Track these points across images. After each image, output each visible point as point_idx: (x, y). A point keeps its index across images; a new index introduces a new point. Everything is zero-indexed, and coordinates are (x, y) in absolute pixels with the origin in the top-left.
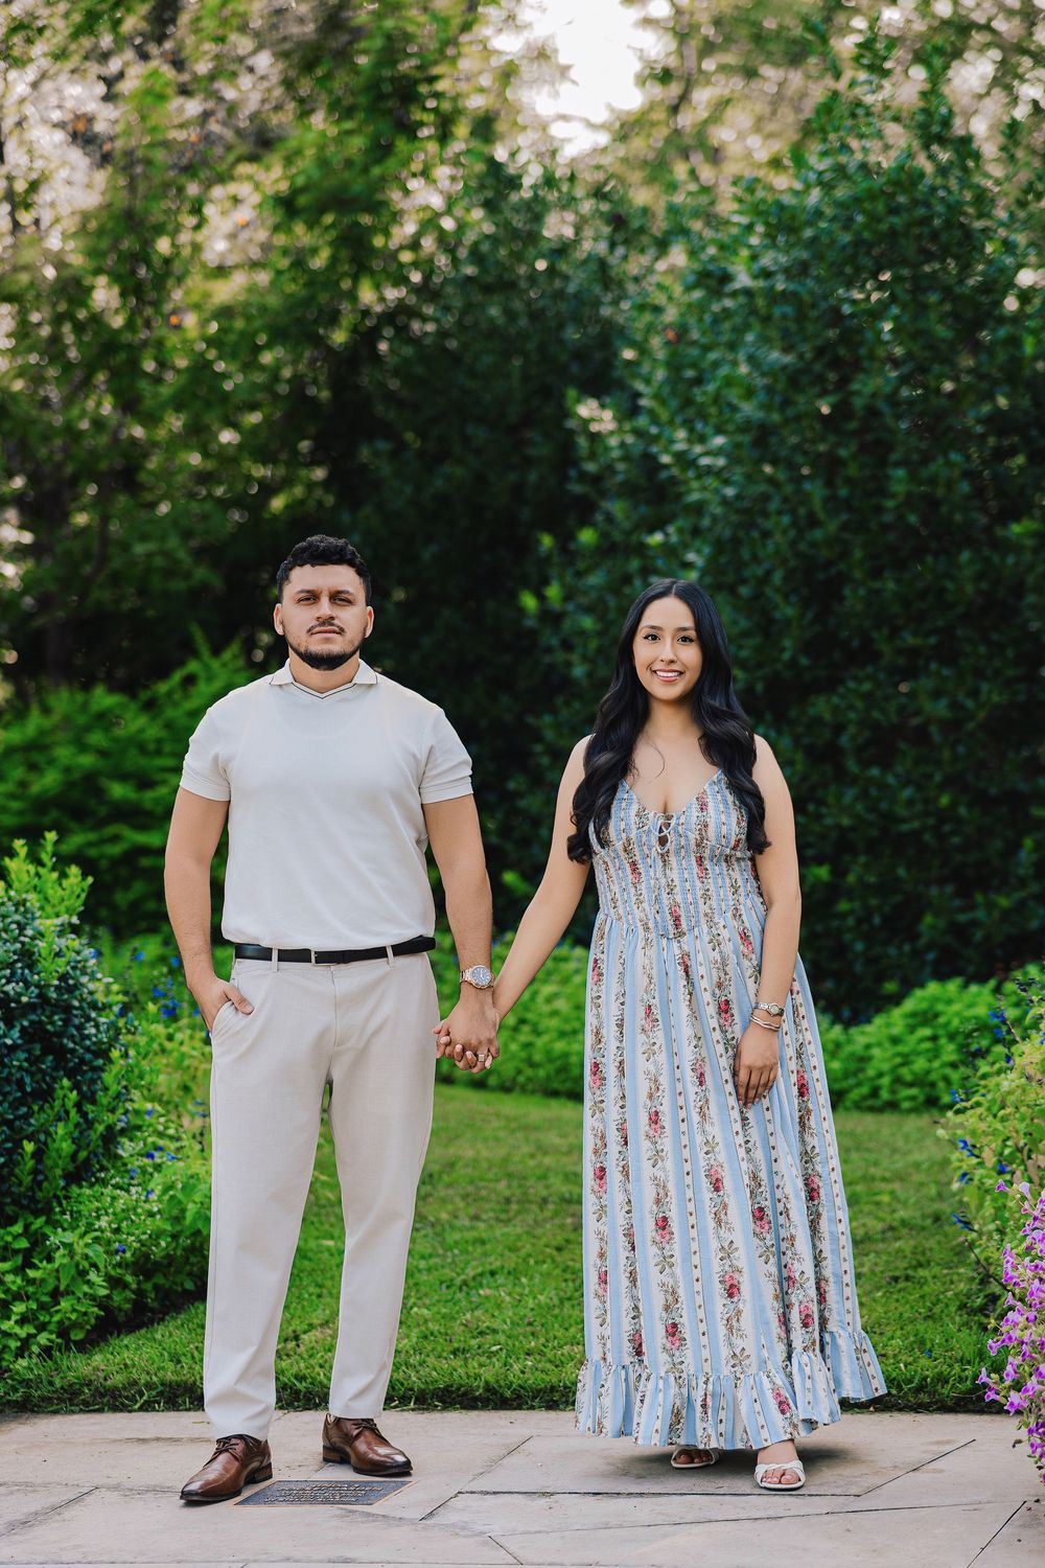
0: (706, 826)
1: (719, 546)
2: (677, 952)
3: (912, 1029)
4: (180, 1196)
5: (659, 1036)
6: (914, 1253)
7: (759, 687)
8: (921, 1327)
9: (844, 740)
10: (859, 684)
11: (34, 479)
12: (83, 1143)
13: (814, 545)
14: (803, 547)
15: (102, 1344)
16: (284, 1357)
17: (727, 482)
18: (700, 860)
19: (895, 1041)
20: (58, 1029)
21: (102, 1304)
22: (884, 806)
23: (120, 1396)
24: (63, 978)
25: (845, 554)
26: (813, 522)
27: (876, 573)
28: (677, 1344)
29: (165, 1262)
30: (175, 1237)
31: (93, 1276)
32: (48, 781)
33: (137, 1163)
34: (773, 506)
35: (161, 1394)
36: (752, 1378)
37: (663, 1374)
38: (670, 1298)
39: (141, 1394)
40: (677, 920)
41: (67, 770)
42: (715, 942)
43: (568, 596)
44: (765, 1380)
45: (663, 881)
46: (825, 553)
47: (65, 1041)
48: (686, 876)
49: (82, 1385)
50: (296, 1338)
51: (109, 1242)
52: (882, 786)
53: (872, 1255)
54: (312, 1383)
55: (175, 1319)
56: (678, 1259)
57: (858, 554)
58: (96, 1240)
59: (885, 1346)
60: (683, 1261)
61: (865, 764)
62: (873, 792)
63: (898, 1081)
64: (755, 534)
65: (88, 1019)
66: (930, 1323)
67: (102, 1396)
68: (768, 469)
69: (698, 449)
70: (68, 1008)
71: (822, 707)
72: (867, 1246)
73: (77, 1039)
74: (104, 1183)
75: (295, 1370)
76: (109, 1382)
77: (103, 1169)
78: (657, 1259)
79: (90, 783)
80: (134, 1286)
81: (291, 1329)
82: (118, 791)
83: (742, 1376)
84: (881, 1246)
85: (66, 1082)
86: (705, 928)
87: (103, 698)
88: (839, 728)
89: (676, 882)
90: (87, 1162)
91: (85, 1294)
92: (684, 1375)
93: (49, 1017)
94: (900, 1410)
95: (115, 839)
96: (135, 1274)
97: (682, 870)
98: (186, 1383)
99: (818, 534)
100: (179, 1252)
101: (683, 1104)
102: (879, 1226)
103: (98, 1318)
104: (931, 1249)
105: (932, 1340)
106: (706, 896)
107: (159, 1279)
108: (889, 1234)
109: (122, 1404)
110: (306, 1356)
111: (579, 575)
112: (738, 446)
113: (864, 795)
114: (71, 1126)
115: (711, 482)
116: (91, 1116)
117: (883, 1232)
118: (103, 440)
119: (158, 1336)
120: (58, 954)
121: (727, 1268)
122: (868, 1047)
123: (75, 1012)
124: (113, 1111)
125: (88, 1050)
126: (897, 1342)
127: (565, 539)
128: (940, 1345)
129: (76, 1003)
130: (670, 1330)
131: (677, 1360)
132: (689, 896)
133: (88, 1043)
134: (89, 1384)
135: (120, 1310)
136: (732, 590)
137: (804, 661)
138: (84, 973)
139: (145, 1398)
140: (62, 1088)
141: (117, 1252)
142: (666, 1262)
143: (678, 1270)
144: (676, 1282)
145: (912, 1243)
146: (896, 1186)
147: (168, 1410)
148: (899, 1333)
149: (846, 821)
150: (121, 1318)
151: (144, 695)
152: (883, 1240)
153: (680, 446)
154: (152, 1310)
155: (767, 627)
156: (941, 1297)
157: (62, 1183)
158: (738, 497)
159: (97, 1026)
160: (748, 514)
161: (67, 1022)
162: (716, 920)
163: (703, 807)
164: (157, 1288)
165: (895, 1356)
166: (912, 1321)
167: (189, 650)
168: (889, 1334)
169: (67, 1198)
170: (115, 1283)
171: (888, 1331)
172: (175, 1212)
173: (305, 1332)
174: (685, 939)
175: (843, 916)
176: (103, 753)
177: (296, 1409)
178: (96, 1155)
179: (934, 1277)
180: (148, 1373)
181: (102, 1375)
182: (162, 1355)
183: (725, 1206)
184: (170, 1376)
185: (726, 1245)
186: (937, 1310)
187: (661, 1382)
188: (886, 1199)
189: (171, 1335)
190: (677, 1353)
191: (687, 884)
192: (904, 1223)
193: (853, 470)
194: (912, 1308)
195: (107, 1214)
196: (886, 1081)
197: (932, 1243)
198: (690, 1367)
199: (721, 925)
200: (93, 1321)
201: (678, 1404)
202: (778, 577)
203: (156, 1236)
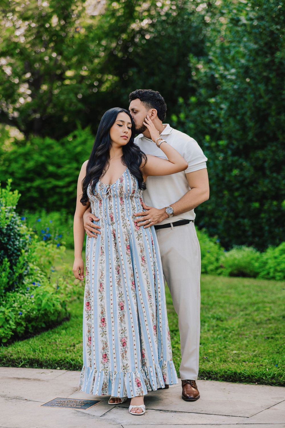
0: (122, 187)
1: (231, 103)
2: (112, 229)
3: (281, 255)
4: (41, 297)
5: (104, 258)
6: (275, 329)
7: (241, 147)
8: (275, 356)
9: (266, 165)
10: (271, 148)
11: (33, 74)
12: (11, 279)
13: (260, 104)
14: (257, 105)
15: (12, 344)
16: (69, 352)
17: (235, 84)
18: (121, 199)
19: (276, 258)
20: (6, 242)
21: (14, 331)
22: (277, 185)
23: (15, 362)
24: (8, 226)
25: (270, 107)
26: (261, 97)
27: (279, 113)
28: (106, 361)
29: (35, 318)
30: (39, 310)
31: (11, 322)
32: (31, 164)
33: (30, 286)
34: (249, 91)
35: (28, 362)
36: (129, 374)
37: (101, 371)
38: (105, 345)
39: (22, 362)
40: (112, 219)
41: (37, 162)
42: (125, 225)
43: (187, 117)
44: (134, 375)
45: (108, 206)
46: (263, 107)
47: (8, 246)
48: (116, 203)
49: (3, 358)
50: (74, 346)
51: (17, 311)
52: (277, 179)
53: (262, 329)
54: (76, 362)
55: (37, 336)
56: (107, 333)
57: (274, 107)
58: (13, 311)
59: (263, 362)
60: (109, 333)
61: (272, 172)
62: (274, 181)
63: (276, 271)
64: (242, 100)
65: (17, 239)
66: (278, 354)
67: (9, 361)
68: (248, 80)
69: (226, 73)
70: (9, 236)
71: (260, 154)
72: (260, 326)
73: (12, 245)
74: (18, 292)
75: (71, 357)
76: (12, 357)
77: (18, 287)
78: (101, 332)
79: (43, 166)
80: (25, 325)
81: (73, 342)
82: (51, 168)
83: (126, 373)
84: (265, 326)
85: (6, 259)
86: (121, 221)
87: (49, 141)
88: (265, 161)
89: (113, 206)
90: (13, 285)
91: (8, 328)
92: (108, 372)
93: (3, 238)
94: (266, 384)
95: (50, 182)
96: (25, 322)
97: (115, 201)
98: (36, 359)
99: (262, 101)
100: (40, 315)
101: (111, 281)
102: (265, 319)
103: (12, 335)
104: (281, 328)
105: (278, 361)
106: (123, 210)
107: (34, 323)
108: (268, 322)
109: (15, 365)
110: (76, 352)
111: (190, 111)
112: (239, 72)
113: (271, 182)
114: (7, 273)
115: (231, 84)
116: (15, 270)
117: (266, 321)
118: (52, 63)
119: (30, 342)
120: (7, 218)
121: (123, 336)
122: (267, 259)
123: (12, 237)
124: (22, 269)
125: (15, 249)
126: (267, 361)
127: (186, 99)
128: (281, 363)
129: (12, 234)
130: (104, 356)
131: (106, 366)
132: (117, 210)
133: (15, 247)
134: (6, 357)
135: (20, 332)
136: (234, 117)
137: (255, 140)
138: (16, 224)
139: (23, 363)
140: (5, 261)
141: (19, 314)
142: (104, 333)
143: (108, 336)
144: (107, 340)
145: (275, 325)
146: (272, 305)
147: (30, 367)
148: (267, 357)
149: (265, 189)
150: (20, 335)
151: (61, 141)
152: (266, 324)
153: (221, 72)
154: (31, 333)
155: (244, 129)
156: (282, 345)
157: (3, 291)
158: (239, 89)
159: (19, 242)
160: (241, 94)
161: (9, 240)
162: (125, 218)
163: (121, 181)
164: (32, 326)
165: (265, 366)
166: (272, 353)
167: (75, 128)
168: (264, 357)
169: (5, 296)
170: (18, 324)
171: (264, 356)
172: (40, 302)
173: (77, 344)
174: (114, 225)
175: (262, 218)
176: (47, 157)
177: (70, 370)
178: (16, 283)
179: (281, 338)
180: (25, 355)
181: (10, 355)
182: (30, 349)
183: (124, 315)
184: (31, 357)
185: (123, 328)
186: (281, 350)
187: (100, 374)
188: (268, 309)
189: (34, 342)
190: (106, 364)
191: (116, 206)
192: (273, 318)
193: (274, 81)
194: (272, 348)
195: (17, 302)
196: (272, 270)
197: (281, 326)
198: (110, 369)
199: (127, 220)
200: (10, 336)
201: (106, 381)
202: (249, 114)
203: (33, 309)
